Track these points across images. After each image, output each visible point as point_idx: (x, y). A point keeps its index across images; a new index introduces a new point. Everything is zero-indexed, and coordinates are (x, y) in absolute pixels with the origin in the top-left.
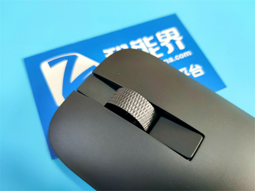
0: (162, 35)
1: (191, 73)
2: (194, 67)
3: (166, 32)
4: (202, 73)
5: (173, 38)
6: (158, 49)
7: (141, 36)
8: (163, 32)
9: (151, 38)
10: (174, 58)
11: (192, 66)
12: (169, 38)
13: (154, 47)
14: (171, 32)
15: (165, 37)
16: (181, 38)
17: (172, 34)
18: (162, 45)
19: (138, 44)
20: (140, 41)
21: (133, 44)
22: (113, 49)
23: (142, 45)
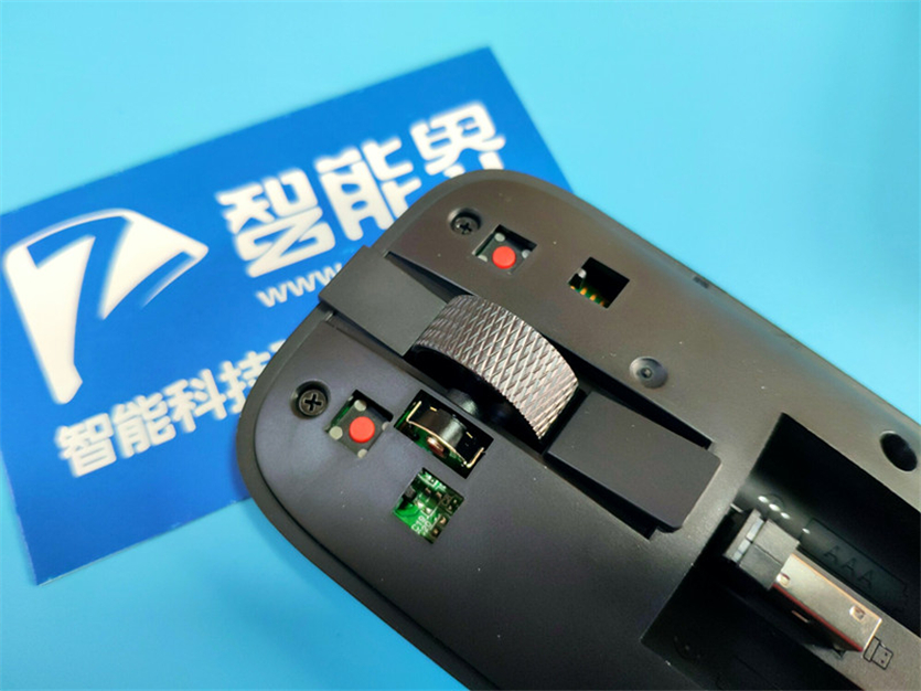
0: (432, 132)
3: (449, 120)
6: (414, 185)
8: (436, 122)
9: (394, 145)
12: (459, 143)
13: (400, 180)
14: (463, 122)
15: (446, 141)
16: (500, 143)
17: (469, 126)
18: (432, 169)
19: (345, 169)
20: (350, 156)
21: (324, 165)
22: (255, 189)
23: (359, 175)
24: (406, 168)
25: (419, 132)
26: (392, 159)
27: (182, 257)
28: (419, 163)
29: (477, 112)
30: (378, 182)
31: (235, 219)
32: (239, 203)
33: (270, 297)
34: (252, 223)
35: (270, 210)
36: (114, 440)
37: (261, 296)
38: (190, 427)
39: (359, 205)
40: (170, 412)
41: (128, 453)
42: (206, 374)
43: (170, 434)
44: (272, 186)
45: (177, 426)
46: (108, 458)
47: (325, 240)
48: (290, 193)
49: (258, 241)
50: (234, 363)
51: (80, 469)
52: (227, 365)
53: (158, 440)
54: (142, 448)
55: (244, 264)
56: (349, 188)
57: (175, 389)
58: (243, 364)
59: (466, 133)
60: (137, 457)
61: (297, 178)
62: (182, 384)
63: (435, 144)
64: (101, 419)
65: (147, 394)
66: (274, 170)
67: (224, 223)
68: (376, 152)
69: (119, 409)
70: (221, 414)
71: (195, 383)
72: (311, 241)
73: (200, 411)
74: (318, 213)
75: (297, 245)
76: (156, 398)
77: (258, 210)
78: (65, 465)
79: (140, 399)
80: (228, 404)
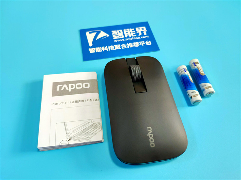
0: (138, 29)
1: (146, 44)
2: (148, 41)
3: (141, 28)
4: (151, 44)
5: (143, 30)
6: (135, 33)
7: (129, 29)
8: (139, 28)
9: (133, 29)
10: (140, 37)
11: (147, 41)
12: (141, 30)
13: (133, 33)
14: (142, 28)
15: (140, 30)
16: (146, 31)
17: (143, 29)
18: (137, 32)
19: (127, 31)
20: (128, 30)
21: (125, 30)
22: (116, 31)
23: (128, 31)
24: (134, 32)
25: (137, 29)
26: (133, 31)
27: (106, 36)
28: (136, 31)
29: (144, 28)
30: (130, 33)
31: (113, 34)
32: (114, 32)
33: (115, 41)
34: (115, 34)
35: (117, 33)
36: (95, 51)
37: (114, 41)
38: (104, 51)
39: (128, 34)
40: (102, 49)
41: (96, 52)
42: (107, 47)
43: (101, 51)
44: (118, 31)
45: (102, 51)
46: (94, 52)
47: (123, 37)
48: (120, 32)
49: (115, 36)
50: (110, 46)
51: (91, 52)
52: (109, 46)
53: (100, 51)
54: (98, 52)
55: (113, 38)
56: (127, 32)
57: (103, 48)
58: (111, 46)
59: (142, 29)
60: (97, 52)
61: (121, 31)
62: (104, 47)
63: (138, 30)
64: (94, 48)
65: (100, 47)
66: (119, 30)
67: (112, 34)
68: (131, 30)
69: (96, 48)
70: (107, 50)
71: (105, 47)
72: (121, 37)
73: (105, 50)
74: (123, 34)
75: (119, 37)
76: (101, 48)
77: (116, 33)
78: (89, 52)
79: (99, 48)
80: (108, 50)
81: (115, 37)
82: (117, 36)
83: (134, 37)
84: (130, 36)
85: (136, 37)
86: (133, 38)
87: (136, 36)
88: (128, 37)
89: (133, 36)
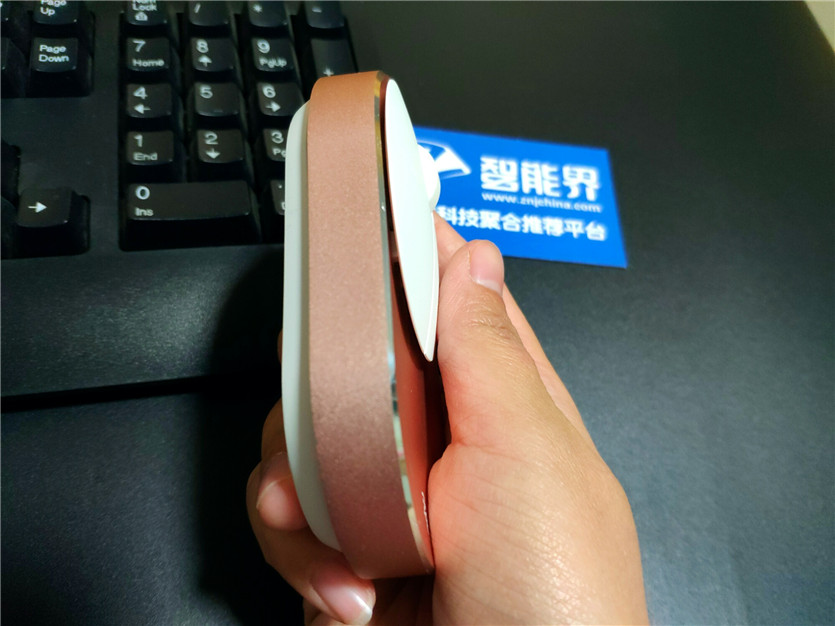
81: (487, 182)
82: (495, 179)
83: (551, 198)
84: (539, 192)
85: (557, 199)
86: (547, 202)
87: (557, 194)
88: (533, 193)
89: (549, 193)
